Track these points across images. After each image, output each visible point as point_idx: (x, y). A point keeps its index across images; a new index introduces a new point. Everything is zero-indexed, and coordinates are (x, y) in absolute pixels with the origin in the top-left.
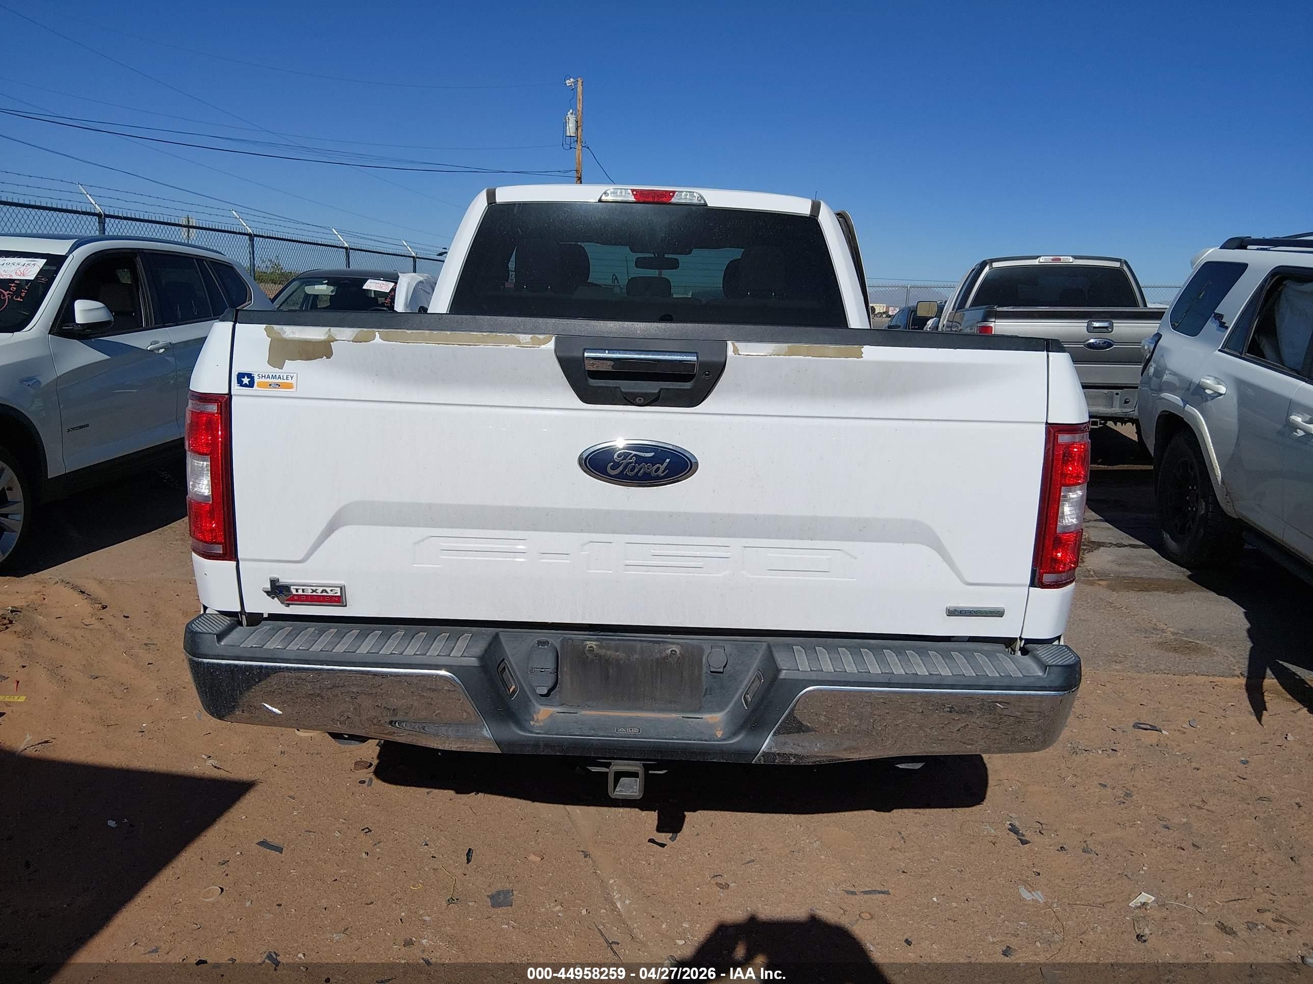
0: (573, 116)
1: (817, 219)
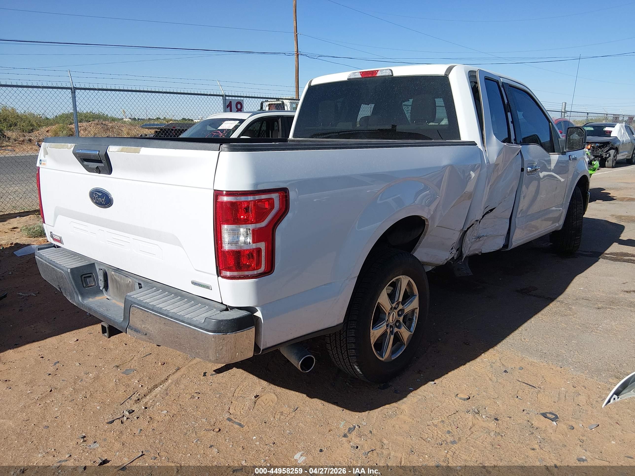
1: (448, 76)
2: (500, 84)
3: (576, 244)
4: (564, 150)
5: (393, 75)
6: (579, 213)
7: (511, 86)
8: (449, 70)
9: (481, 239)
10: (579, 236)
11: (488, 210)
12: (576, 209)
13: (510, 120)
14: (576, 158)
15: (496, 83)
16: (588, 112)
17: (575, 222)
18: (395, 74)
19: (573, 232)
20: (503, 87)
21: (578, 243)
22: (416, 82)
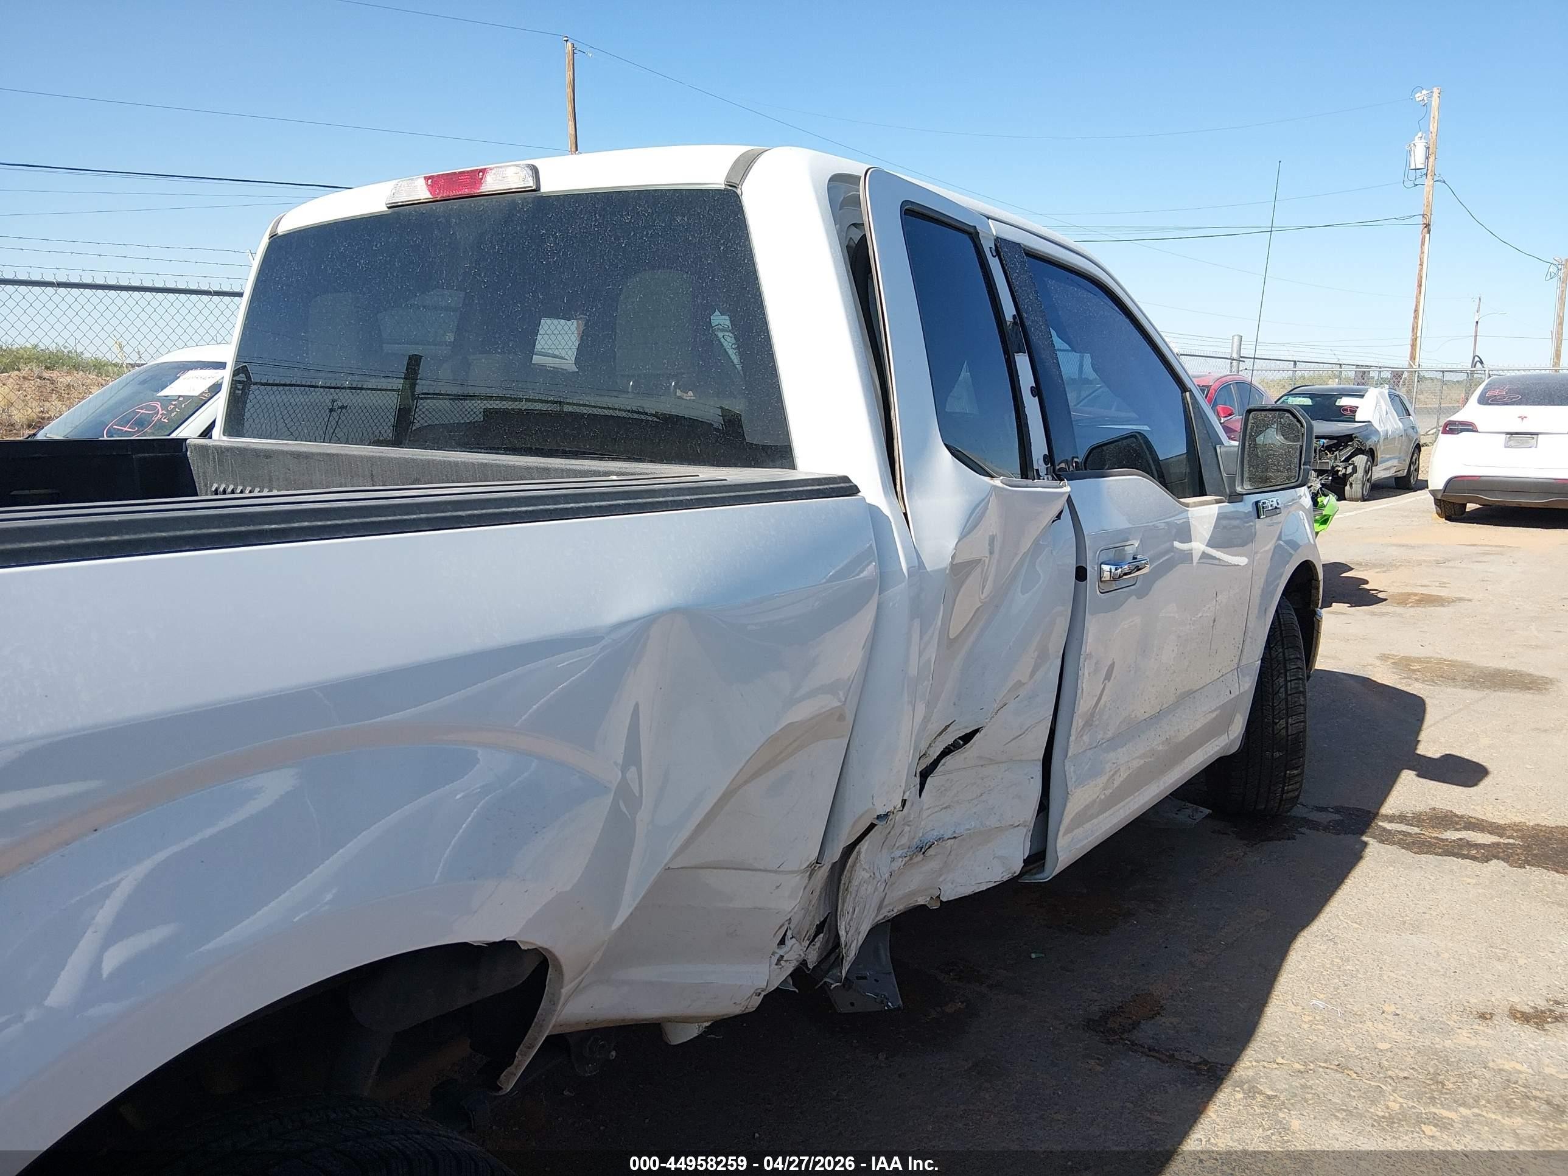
0: (1423, 140)
1: (739, 192)
2: (987, 245)
3: (1287, 793)
4: (1235, 486)
5: (537, 189)
6: (1294, 691)
7: (1033, 255)
8: (744, 166)
9: (931, 852)
10: (1296, 768)
11: (949, 739)
12: (1283, 675)
13: (1026, 380)
14: (1276, 508)
15: (966, 237)
16: (1294, 359)
17: (1283, 722)
18: (550, 185)
19: (1277, 755)
20: (998, 253)
21: (1293, 790)
22: (622, 216)
